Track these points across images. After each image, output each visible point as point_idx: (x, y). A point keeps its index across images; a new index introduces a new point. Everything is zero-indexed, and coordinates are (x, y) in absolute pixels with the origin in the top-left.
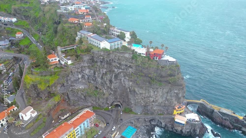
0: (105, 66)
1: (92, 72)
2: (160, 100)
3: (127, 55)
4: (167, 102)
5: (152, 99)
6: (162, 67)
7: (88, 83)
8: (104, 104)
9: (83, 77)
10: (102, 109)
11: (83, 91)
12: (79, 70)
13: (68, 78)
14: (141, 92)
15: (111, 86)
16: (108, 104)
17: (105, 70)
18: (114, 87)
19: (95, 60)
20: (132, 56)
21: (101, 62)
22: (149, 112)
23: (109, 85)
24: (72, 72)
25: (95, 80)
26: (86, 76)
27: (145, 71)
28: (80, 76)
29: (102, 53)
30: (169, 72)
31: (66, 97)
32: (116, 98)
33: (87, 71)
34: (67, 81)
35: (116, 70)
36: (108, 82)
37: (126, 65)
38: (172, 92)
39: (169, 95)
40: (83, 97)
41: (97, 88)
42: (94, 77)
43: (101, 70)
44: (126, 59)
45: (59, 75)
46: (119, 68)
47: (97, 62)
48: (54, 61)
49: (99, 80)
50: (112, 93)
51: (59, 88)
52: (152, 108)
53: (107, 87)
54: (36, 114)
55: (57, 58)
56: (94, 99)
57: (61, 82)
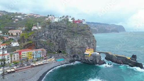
0: (55, 30)
1: (49, 33)
2: (79, 45)
3: (64, 23)
4: (82, 45)
5: (75, 44)
6: (79, 26)
7: (47, 39)
8: (53, 50)
9: (45, 35)
10: (52, 53)
11: (44, 42)
12: (43, 31)
13: (38, 34)
14: (69, 40)
16: (55, 50)
17: (55, 32)
18: (58, 40)
19: (52, 27)
20: (66, 23)
21: (54, 28)
22: (73, 52)
23: (56, 39)
24: (40, 32)
25: (50, 37)
27: (71, 29)
28: (43, 34)
29: (54, 24)
30: (82, 28)
31: (36, 44)
32: (59, 47)
33: (47, 32)
34: (37, 36)
35: (59, 31)
36: (55, 38)
37: (63, 27)
38: (84, 39)
39: (83, 41)
40: (43, 45)
41: (51, 42)
42: (50, 35)
43: (53, 32)
44: (64, 25)
46: (60, 30)
47: (52, 28)
48: (34, 28)
49: (52, 37)
50: (57, 44)
51: (33, 38)
52: (74, 49)
53: (55, 40)
54: (19, 45)
55: (36, 27)
56: (48, 46)
57: (34, 35)
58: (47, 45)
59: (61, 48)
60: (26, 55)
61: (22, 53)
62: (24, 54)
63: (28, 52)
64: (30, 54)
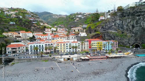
0: (130, 17)
1: (121, 22)
7: (117, 29)
8: (127, 43)
9: (115, 24)
11: (113, 33)
12: (113, 20)
13: (107, 24)
15: (133, 30)
16: (130, 44)
17: (130, 20)
18: (135, 30)
19: (125, 14)
21: (128, 15)
23: (131, 29)
24: (109, 21)
25: (122, 28)
26: (117, 24)
28: (113, 24)
31: (103, 35)
32: (136, 40)
33: (118, 22)
34: (106, 26)
35: (138, 18)
36: (131, 27)
40: (113, 37)
41: (123, 33)
42: (122, 25)
43: (127, 20)
45: (102, 22)
46: (139, 16)
47: (125, 16)
48: (102, 18)
49: (125, 27)
50: (133, 35)
51: (100, 28)
53: (130, 31)
54: (86, 35)
55: (103, 17)
56: (120, 38)
57: (102, 25)
58: (117, 36)
59: (139, 41)
60: (96, 45)
61: (92, 43)
62: (94, 44)
63: (98, 42)
64: (100, 44)
